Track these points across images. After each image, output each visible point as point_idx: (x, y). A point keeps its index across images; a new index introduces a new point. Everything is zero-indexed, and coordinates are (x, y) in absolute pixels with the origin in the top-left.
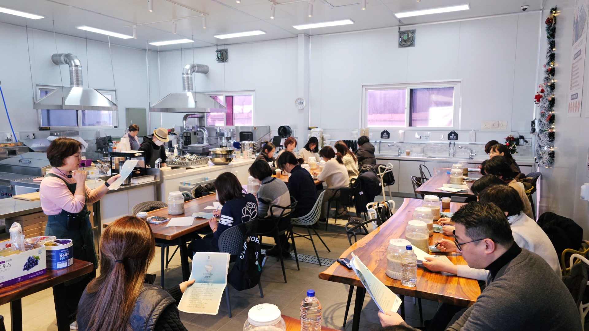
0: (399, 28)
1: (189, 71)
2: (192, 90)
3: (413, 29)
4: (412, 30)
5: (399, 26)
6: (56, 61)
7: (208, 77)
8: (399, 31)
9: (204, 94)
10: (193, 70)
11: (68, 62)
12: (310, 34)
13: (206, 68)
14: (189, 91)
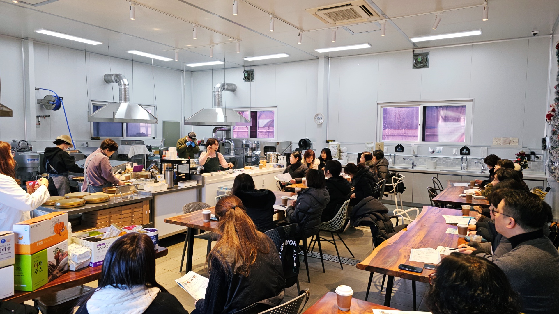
0: (414, 51)
1: (220, 89)
2: (222, 106)
3: (427, 51)
4: (426, 53)
5: (413, 49)
6: (107, 80)
7: (235, 94)
8: (413, 54)
9: (232, 110)
10: (223, 89)
11: (118, 81)
12: (330, 56)
13: (234, 86)
14: (219, 107)
